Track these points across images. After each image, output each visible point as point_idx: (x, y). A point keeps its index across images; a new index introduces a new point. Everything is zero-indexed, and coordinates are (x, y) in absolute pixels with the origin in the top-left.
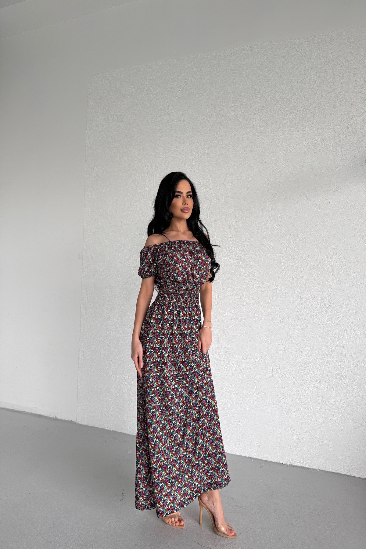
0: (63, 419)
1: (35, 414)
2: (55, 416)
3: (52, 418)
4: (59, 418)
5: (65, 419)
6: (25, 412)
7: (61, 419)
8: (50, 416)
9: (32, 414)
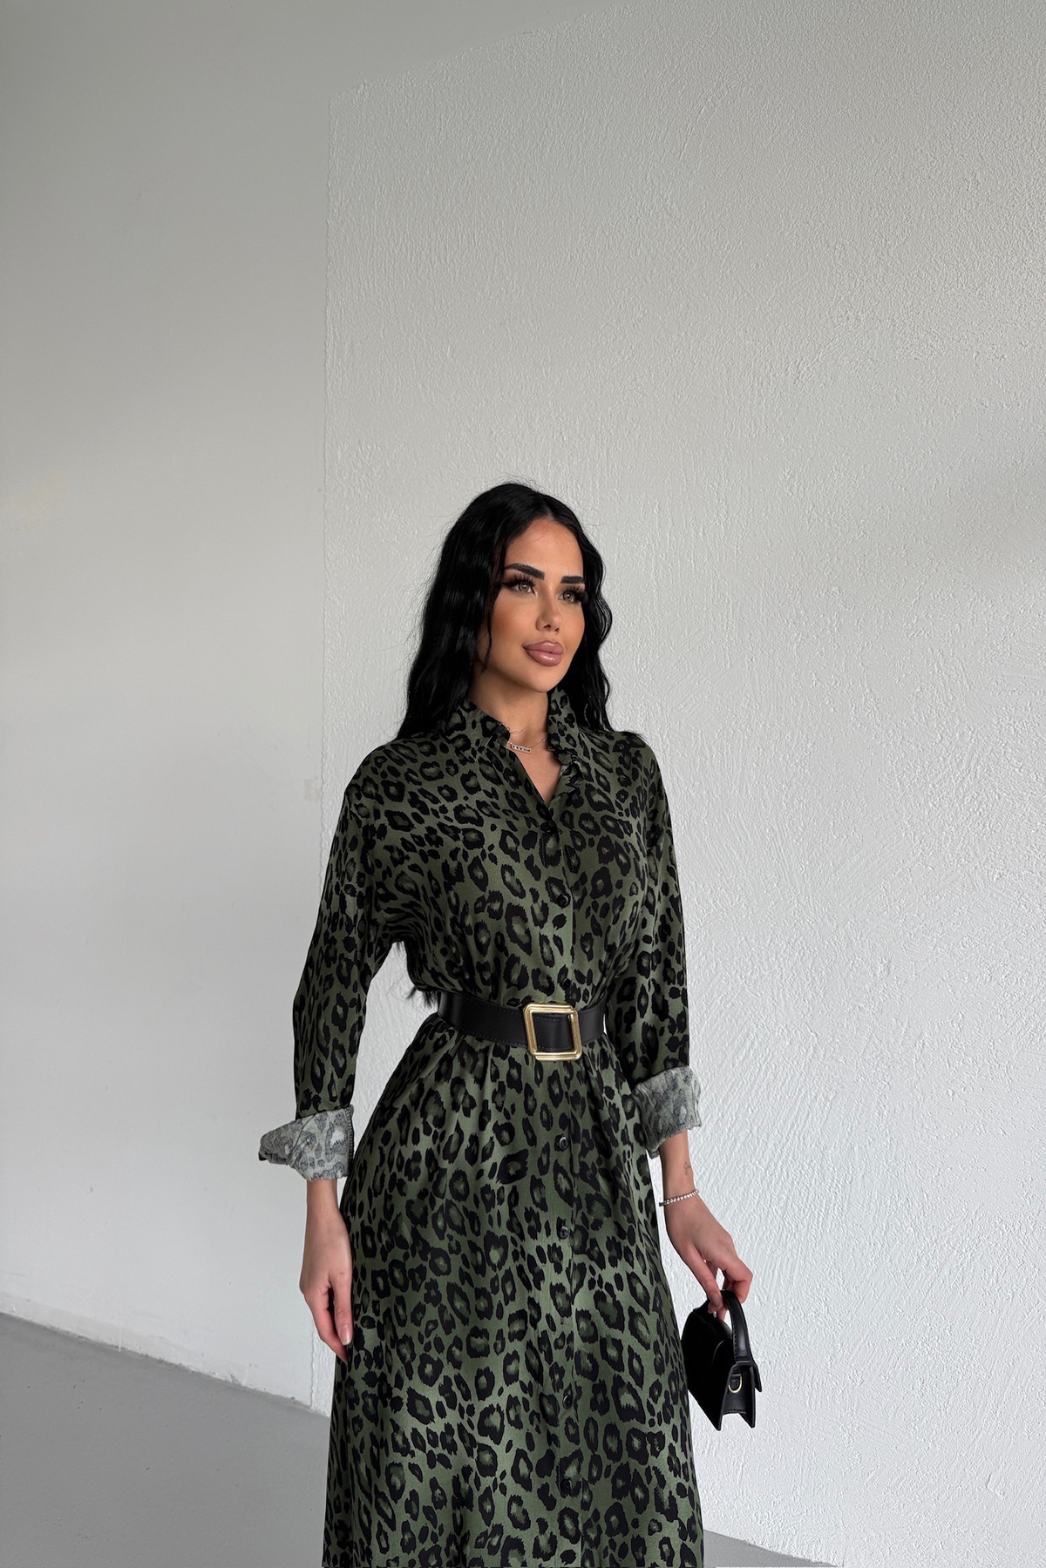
0: (263, 1390)
1: (161, 1361)
2: (232, 1376)
3: (220, 1380)
4: (244, 1383)
5: (268, 1390)
6: (122, 1348)
7: (253, 1388)
8: (214, 1373)
9: (147, 1362)
